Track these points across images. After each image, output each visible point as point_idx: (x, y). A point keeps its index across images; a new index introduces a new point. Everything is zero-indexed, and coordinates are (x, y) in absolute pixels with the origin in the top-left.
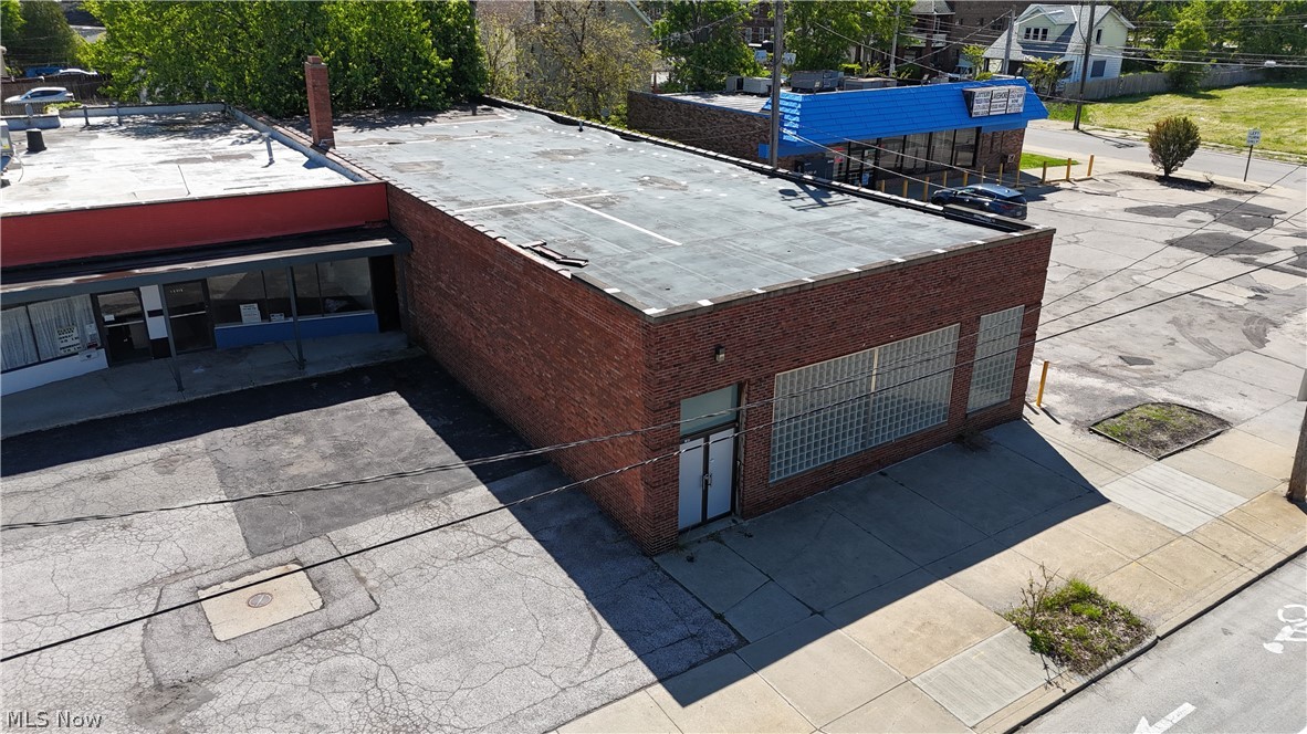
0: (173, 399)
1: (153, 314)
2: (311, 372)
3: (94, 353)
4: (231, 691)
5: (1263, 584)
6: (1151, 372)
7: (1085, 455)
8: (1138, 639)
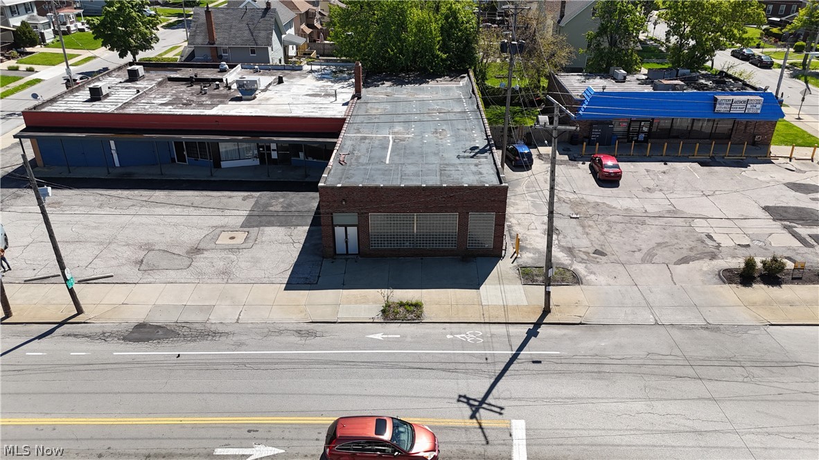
0: (264, 179)
1: (273, 150)
2: (307, 180)
3: (255, 159)
4: (206, 254)
5: (482, 325)
6: (596, 258)
7: (500, 275)
8: (414, 319)
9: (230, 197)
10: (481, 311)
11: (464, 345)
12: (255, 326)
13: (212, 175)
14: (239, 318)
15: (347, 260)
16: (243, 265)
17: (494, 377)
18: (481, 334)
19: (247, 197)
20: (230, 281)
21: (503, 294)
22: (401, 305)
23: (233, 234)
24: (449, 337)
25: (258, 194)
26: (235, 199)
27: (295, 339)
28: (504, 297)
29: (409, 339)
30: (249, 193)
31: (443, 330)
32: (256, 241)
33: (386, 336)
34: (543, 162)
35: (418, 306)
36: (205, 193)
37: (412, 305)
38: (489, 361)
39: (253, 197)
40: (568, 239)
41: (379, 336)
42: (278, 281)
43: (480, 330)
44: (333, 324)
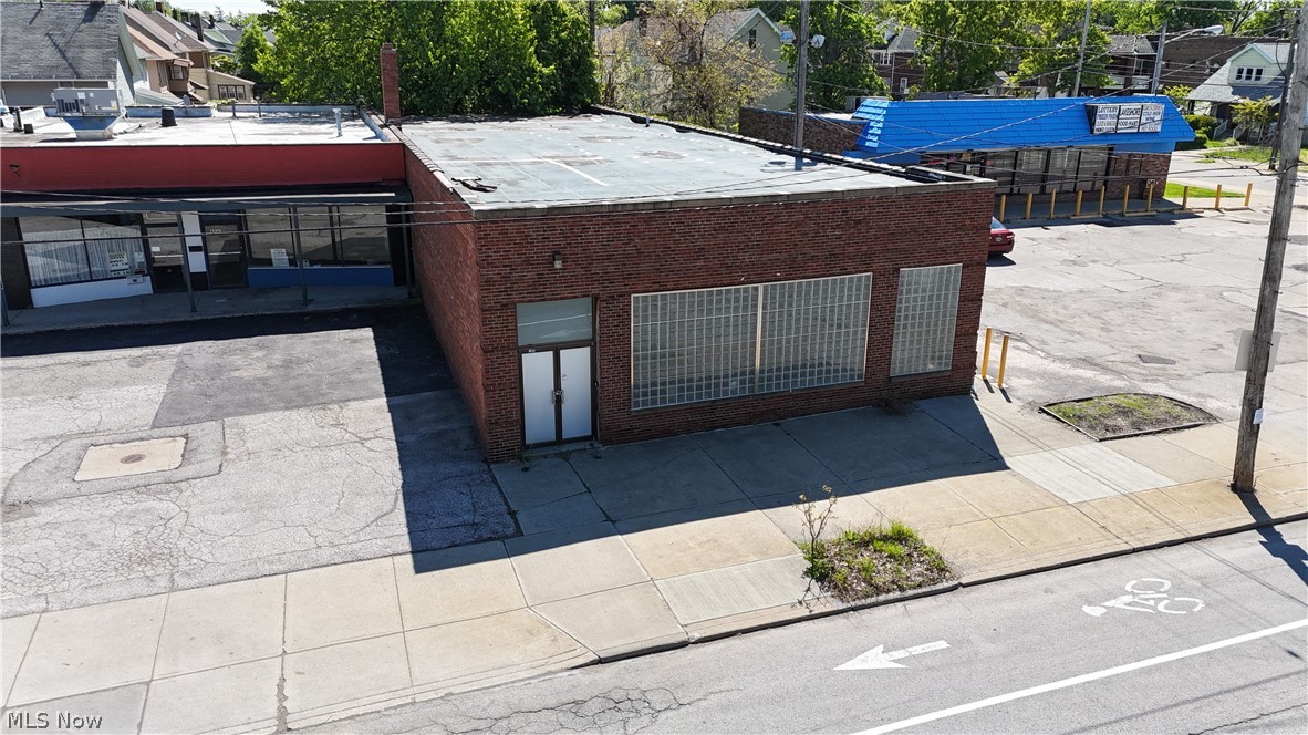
1: (194, 249)
3: (140, 279)
4: (51, 513)
5: (1134, 558)
6: (1162, 369)
7: (1017, 430)
8: (934, 581)
9: (86, 364)
10: (1088, 520)
11: (1170, 627)
13: (8, 324)
15: (561, 459)
19: (145, 358)
20: (181, 581)
21: (1085, 469)
23: (132, 449)
24: (1093, 611)
25: (179, 348)
26: (105, 367)
28: (1095, 476)
29: (986, 647)
30: (147, 350)
32: (225, 454)
33: (903, 653)
37: (887, 538)
39: (164, 355)
44: (679, 652)
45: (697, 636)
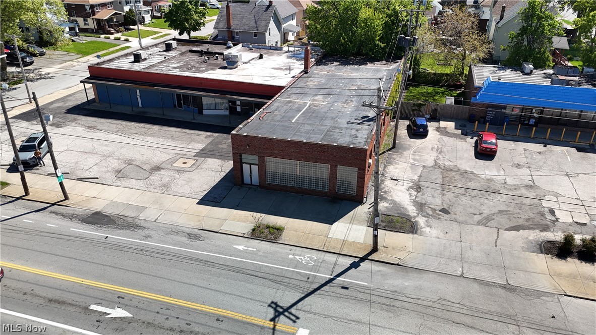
1: (238, 105)
3: (226, 110)
4: (162, 172)
5: (320, 252)
6: (439, 215)
7: (354, 217)
8: (272, 240)
9: (198, 135)
10: (325, 241)
11: (298, 264)
12: (164, 225)
13: (194, 119)
14: (157, 219)
15: (250, 188)
16: (180, 182)
17: (306, 293)
18: (316, 258)
19: (209, 136)
20: (166, 192)
21: (348, 232)
22: (268, 227)
23: (185, 160)
24: (291, 256)
25: (217, 134)
26: (201, 137)
27: (184, 239)
28: (348, 233)
29: (261, 253)
30: (211, 134)
31: (290, 251)
32: (198, 167)
33: (246, 248)
34: (438, 133)
35: (279, 230)
36: (184, 130)
37: (275, 228)
38: (309, 280)
39: (213, 136)
40: (425, 196)
41: (241, 248)
42: (196, 197)
43: (315, 255)
44: (215, 233)
45: (220, 232)
